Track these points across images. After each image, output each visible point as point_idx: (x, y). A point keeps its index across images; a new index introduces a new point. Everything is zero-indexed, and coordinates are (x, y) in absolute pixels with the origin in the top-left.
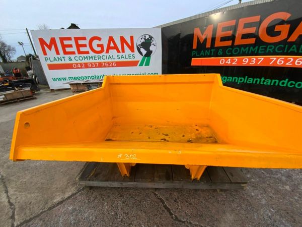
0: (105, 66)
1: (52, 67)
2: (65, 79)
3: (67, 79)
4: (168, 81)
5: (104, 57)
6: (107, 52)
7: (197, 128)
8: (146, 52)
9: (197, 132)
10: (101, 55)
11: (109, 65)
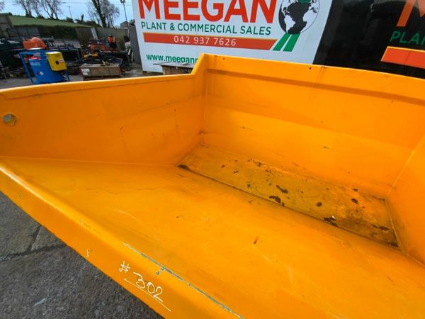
0: (218, 45)
1: (150, 38)
2: (161, 58)
3: (164, 58)
4: (325, 81)
5: (220, 29)
6: (227, 19)
7: (356, 195)
8: (294, 23)
9: (353, 205)
10: (216, 23)
11: (226, 43)
